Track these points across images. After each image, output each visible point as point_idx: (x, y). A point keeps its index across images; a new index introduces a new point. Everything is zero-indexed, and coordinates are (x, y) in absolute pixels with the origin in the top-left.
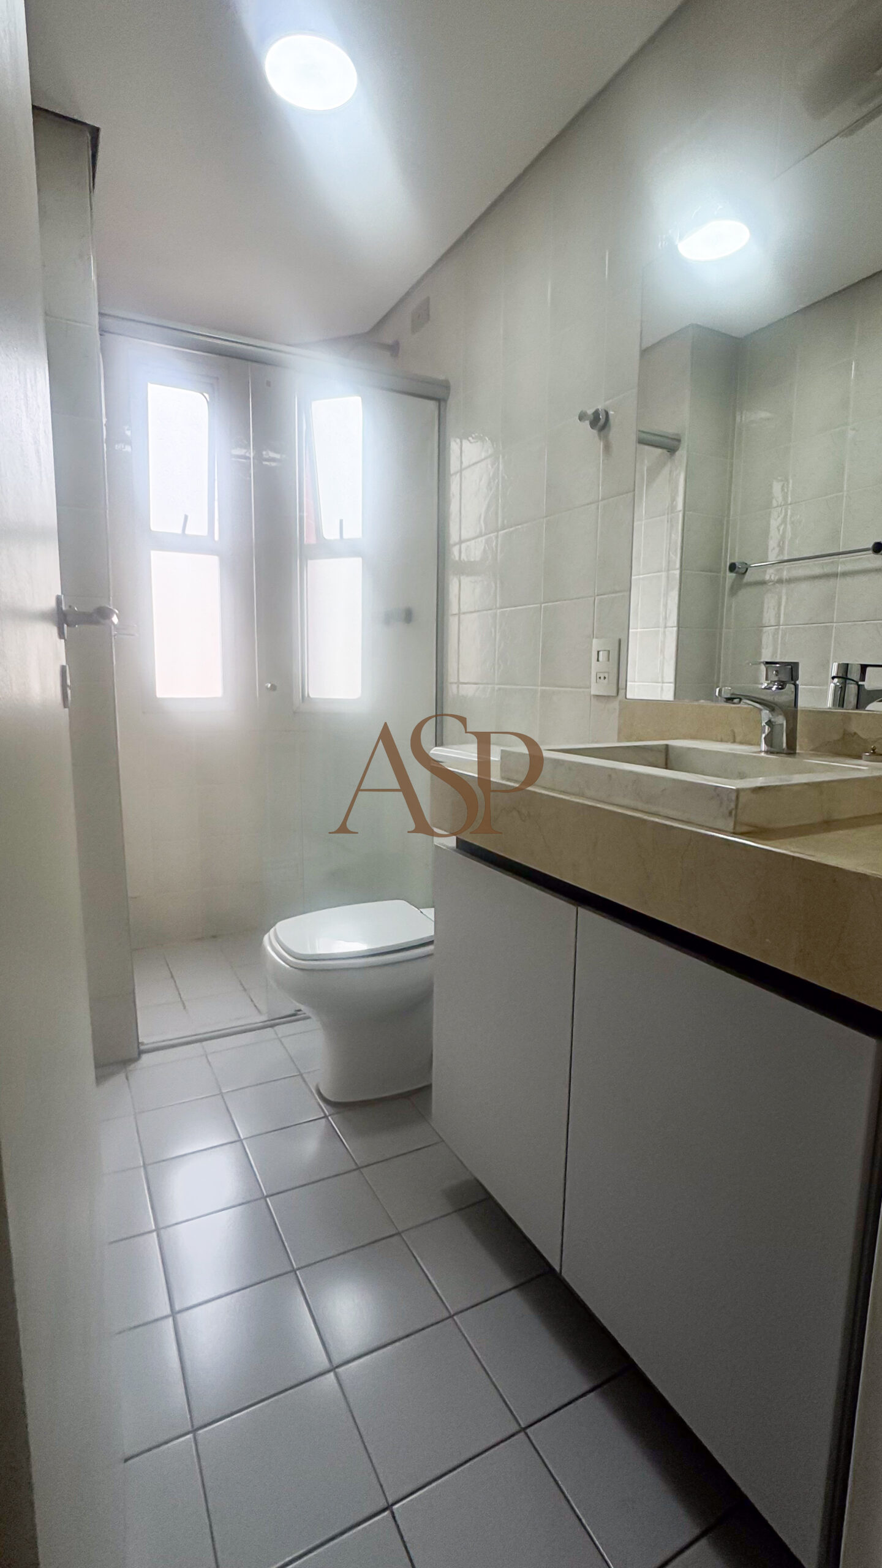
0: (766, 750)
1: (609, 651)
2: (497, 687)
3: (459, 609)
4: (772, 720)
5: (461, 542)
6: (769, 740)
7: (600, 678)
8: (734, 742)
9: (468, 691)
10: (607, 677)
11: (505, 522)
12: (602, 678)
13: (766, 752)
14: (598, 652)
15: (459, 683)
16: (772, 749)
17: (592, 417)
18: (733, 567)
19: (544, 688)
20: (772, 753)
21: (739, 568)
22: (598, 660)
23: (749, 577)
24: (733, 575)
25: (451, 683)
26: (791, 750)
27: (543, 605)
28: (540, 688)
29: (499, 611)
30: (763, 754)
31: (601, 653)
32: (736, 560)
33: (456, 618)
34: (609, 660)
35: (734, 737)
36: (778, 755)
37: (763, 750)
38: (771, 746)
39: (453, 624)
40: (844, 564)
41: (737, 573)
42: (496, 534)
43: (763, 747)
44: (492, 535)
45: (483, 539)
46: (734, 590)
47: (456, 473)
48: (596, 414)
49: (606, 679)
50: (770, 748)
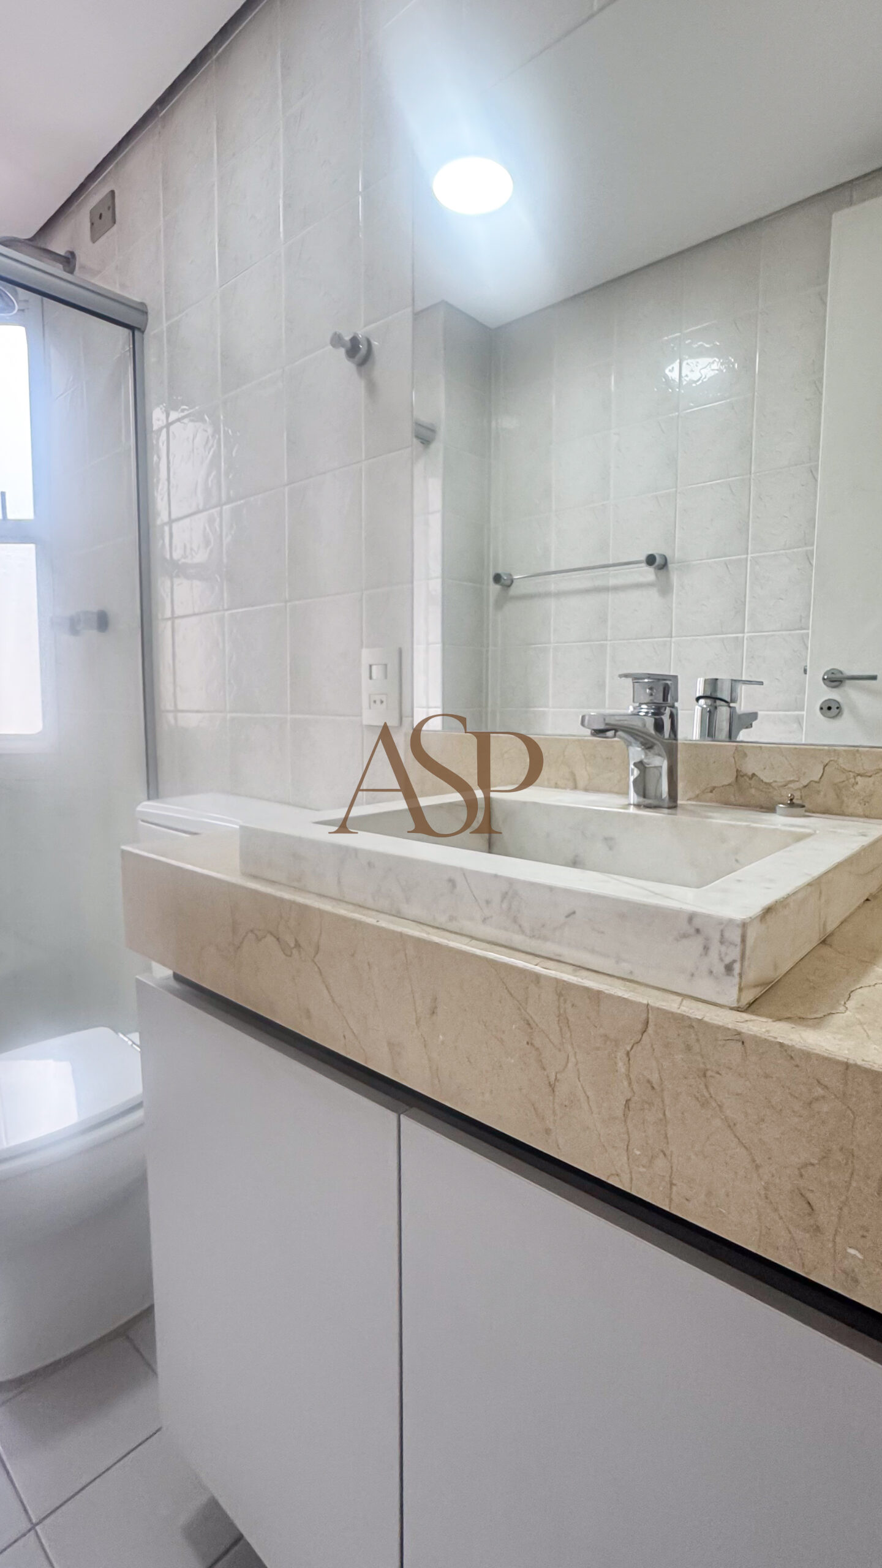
0: (636, 803)
1: (386, 665)
2: (229, 716)
3: (173, 611)
4: (645, 761)
5: (171, 522)
6: (642, 786)
7: (375, 702)
8: (575, 788)
9: (191, 721)
10: (384, 700)
11: (231, 492)
12: (378, 702)
13: (638, 806)
14: (371, 666)
15: (176, 711)
16: (647, 801)
17: (349, 345)
18: (497, 578)
19: (295, 716)
20: (648, 807)
21: (505, 580)
22: (371, 678)
23: (514, 591)
24: (498, 587)
25: (168, 711)
26: (672, 803)
27: (289, 604)
28: (289, 717)
29: (227, 613)
30: (632, 810)
31: (374, 668)
32: (500, 571)
33: (169, 623)
34: (386, 677)
35: (575, 781)
36: (657, 810)
37: (632, 802)
38: (644, 796)
39: (164, 631)
40: (616, 577)
41: (501, 585)
42: (218, 509)
43: (633, 797)
44: (213, 511)
45: (203, 516)
46: (499, 604)
47: (160, 429)
48: (355, 341)
49: (385, 703)
50: (641, 800)
